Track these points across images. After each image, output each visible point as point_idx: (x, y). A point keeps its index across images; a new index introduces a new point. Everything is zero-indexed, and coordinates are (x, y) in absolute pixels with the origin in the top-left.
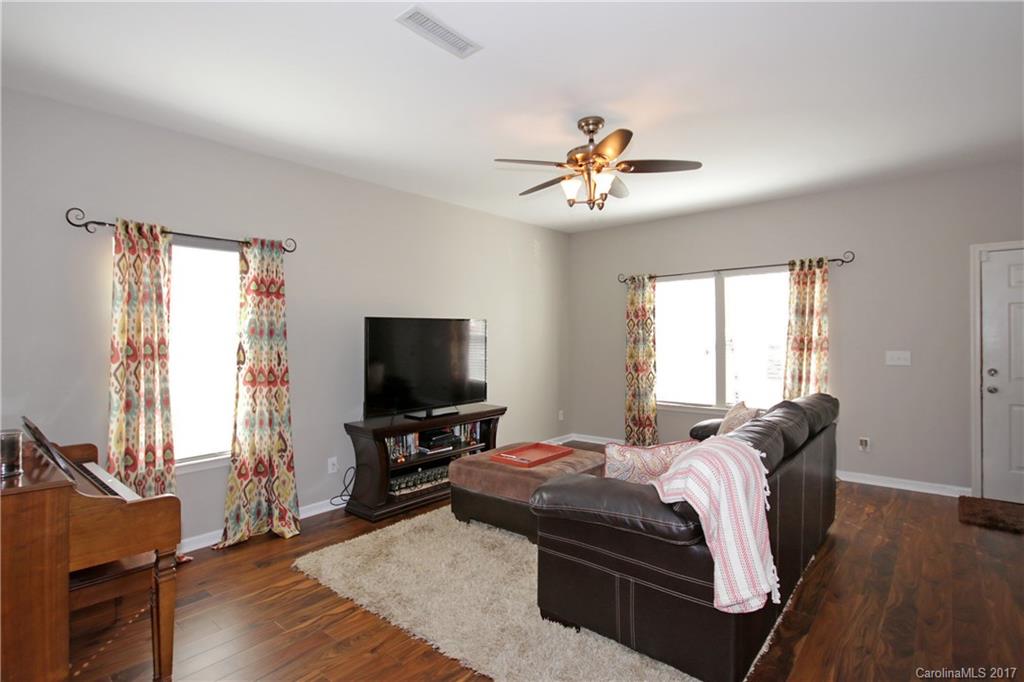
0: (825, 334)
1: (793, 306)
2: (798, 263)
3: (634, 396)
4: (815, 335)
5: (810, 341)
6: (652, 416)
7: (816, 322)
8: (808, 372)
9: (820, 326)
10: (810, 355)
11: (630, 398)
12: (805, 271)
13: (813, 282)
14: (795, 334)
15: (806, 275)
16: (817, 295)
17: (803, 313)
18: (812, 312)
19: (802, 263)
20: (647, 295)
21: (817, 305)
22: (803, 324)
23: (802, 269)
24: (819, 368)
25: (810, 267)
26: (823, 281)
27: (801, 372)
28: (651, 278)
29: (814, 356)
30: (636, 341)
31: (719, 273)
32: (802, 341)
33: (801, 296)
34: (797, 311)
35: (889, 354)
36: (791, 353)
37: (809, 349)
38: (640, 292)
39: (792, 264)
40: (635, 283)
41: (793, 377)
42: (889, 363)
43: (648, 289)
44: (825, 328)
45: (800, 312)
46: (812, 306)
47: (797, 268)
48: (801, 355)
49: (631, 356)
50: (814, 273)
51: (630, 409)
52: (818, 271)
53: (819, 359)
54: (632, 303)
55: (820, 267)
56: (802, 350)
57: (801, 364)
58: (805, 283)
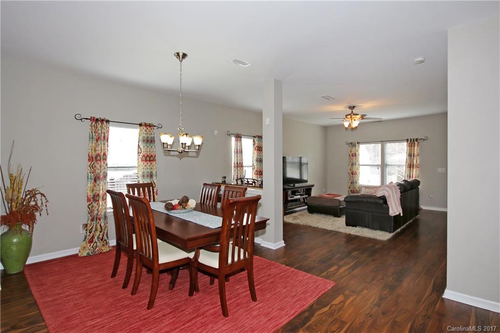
0: (418, 163)
1: (408, 153)
2: (409, 140)
3: (351, 183)
4: (415, 162)
5: (413, 165)
6: (358, 190)
7: (415, 159)
8: (413, 175)
9: (417, 160)
10: (413, 169)
11: (350, 184)
12: (412, 142)
13: (414, 146)
14: (408, 163)
15: (412, 144)
16: (416, 150)
17: (411, 156)
18: (414, 156)
19: (411, 140)
20: (356, 149)
21: (415, 153)
22: (411, 159)
23: (411, 141)
24: (416, 173)
25: (414, 141)
26: (418, 146)
27: (410, 175)
28: (358, 143)
29: (414, 170)
30: (352, 165)
31: (383, 142)
32: (411, 165)
33: (410, 150)
34: (409, 155)
35: (439, 169)
36: (407, 168)
37: (413, 167)
38: (354, 148)
39: (407, 140)
40: (353, 145)
41: (408, 176)
42: (438, 172)
43: (357, 147)
44: (418, 160)
45: (410, 155)
46: (414, 154)
47: (409, 141)
48: (410, 169)
49: (350, 170)
50: (415, 143)
51: (350, 188)
52: (416, 143)
53: (416, 170)
54: (351, 151)
55: (417, 141)
56: (410, 167)
57: (410, 172)
58: (412, 146)
